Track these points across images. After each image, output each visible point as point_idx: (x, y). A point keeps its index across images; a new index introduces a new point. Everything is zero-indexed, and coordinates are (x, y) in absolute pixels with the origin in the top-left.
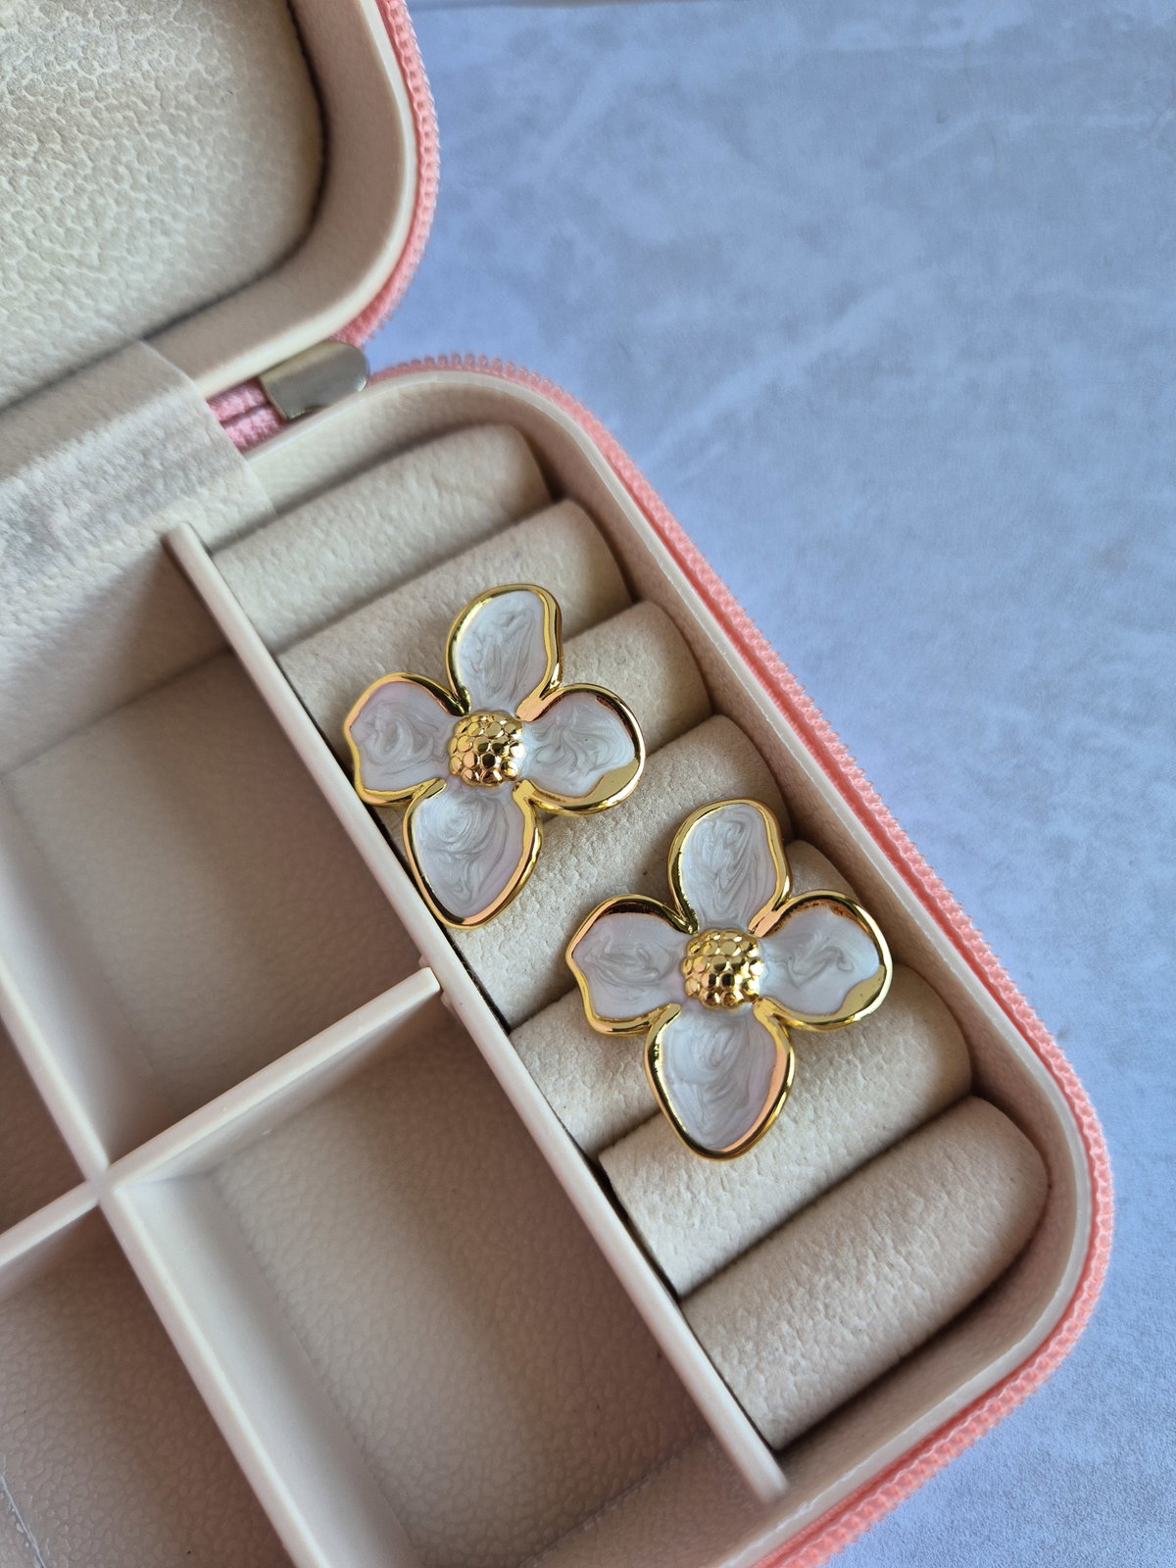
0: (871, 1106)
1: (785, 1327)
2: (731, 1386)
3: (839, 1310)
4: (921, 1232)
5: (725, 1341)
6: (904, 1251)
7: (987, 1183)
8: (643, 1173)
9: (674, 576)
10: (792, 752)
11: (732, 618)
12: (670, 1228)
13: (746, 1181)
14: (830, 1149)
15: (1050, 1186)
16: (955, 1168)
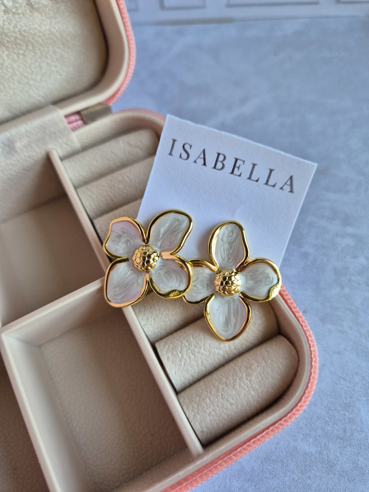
1: (208, 400)
2: (188, 418)
3: (226, 396)
4: (255, 373)
5: (188, 404)
6: (249, 378)
7: (278, 359)
8: (167, 347)
12: (174, 365)
13: (200, 352)
15: (299, 362)
16: (268, 354)
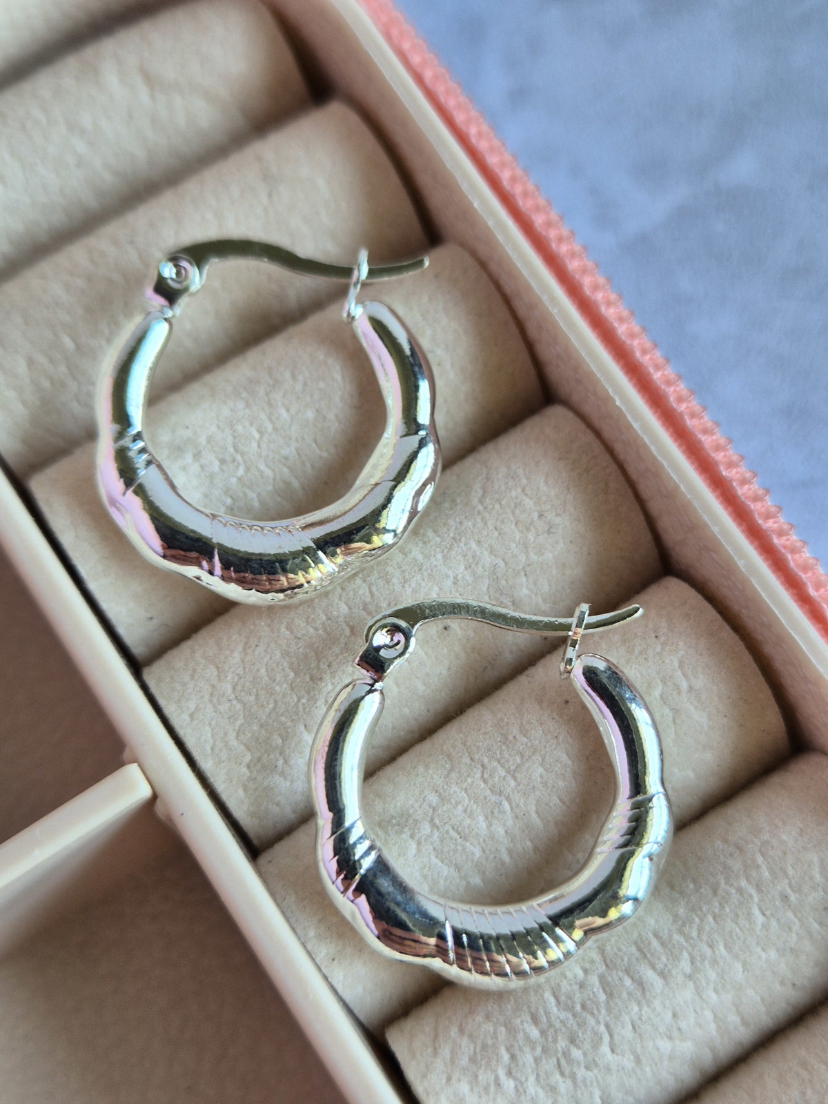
0: (773, 954)
9: (483, 201)
10: (653, 448)
11: (567, 261)
13: (594, 1062)
14: (715, 1016)
